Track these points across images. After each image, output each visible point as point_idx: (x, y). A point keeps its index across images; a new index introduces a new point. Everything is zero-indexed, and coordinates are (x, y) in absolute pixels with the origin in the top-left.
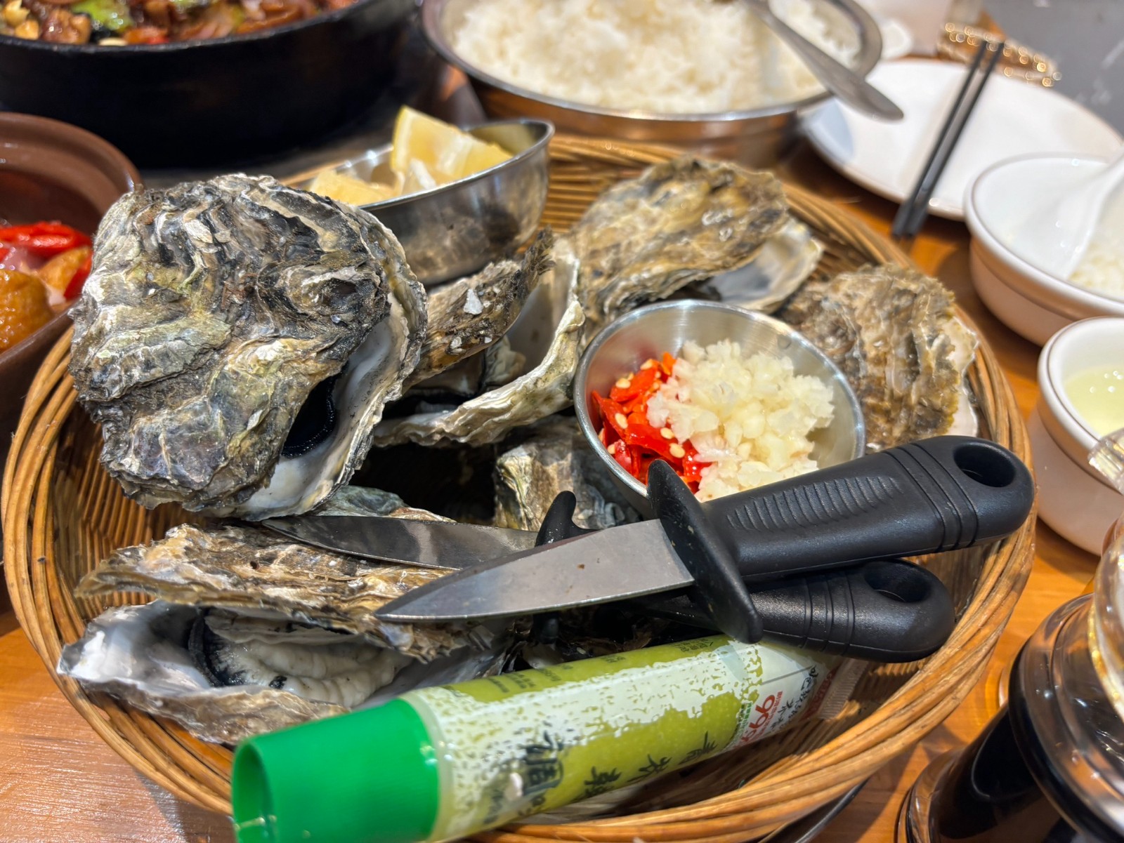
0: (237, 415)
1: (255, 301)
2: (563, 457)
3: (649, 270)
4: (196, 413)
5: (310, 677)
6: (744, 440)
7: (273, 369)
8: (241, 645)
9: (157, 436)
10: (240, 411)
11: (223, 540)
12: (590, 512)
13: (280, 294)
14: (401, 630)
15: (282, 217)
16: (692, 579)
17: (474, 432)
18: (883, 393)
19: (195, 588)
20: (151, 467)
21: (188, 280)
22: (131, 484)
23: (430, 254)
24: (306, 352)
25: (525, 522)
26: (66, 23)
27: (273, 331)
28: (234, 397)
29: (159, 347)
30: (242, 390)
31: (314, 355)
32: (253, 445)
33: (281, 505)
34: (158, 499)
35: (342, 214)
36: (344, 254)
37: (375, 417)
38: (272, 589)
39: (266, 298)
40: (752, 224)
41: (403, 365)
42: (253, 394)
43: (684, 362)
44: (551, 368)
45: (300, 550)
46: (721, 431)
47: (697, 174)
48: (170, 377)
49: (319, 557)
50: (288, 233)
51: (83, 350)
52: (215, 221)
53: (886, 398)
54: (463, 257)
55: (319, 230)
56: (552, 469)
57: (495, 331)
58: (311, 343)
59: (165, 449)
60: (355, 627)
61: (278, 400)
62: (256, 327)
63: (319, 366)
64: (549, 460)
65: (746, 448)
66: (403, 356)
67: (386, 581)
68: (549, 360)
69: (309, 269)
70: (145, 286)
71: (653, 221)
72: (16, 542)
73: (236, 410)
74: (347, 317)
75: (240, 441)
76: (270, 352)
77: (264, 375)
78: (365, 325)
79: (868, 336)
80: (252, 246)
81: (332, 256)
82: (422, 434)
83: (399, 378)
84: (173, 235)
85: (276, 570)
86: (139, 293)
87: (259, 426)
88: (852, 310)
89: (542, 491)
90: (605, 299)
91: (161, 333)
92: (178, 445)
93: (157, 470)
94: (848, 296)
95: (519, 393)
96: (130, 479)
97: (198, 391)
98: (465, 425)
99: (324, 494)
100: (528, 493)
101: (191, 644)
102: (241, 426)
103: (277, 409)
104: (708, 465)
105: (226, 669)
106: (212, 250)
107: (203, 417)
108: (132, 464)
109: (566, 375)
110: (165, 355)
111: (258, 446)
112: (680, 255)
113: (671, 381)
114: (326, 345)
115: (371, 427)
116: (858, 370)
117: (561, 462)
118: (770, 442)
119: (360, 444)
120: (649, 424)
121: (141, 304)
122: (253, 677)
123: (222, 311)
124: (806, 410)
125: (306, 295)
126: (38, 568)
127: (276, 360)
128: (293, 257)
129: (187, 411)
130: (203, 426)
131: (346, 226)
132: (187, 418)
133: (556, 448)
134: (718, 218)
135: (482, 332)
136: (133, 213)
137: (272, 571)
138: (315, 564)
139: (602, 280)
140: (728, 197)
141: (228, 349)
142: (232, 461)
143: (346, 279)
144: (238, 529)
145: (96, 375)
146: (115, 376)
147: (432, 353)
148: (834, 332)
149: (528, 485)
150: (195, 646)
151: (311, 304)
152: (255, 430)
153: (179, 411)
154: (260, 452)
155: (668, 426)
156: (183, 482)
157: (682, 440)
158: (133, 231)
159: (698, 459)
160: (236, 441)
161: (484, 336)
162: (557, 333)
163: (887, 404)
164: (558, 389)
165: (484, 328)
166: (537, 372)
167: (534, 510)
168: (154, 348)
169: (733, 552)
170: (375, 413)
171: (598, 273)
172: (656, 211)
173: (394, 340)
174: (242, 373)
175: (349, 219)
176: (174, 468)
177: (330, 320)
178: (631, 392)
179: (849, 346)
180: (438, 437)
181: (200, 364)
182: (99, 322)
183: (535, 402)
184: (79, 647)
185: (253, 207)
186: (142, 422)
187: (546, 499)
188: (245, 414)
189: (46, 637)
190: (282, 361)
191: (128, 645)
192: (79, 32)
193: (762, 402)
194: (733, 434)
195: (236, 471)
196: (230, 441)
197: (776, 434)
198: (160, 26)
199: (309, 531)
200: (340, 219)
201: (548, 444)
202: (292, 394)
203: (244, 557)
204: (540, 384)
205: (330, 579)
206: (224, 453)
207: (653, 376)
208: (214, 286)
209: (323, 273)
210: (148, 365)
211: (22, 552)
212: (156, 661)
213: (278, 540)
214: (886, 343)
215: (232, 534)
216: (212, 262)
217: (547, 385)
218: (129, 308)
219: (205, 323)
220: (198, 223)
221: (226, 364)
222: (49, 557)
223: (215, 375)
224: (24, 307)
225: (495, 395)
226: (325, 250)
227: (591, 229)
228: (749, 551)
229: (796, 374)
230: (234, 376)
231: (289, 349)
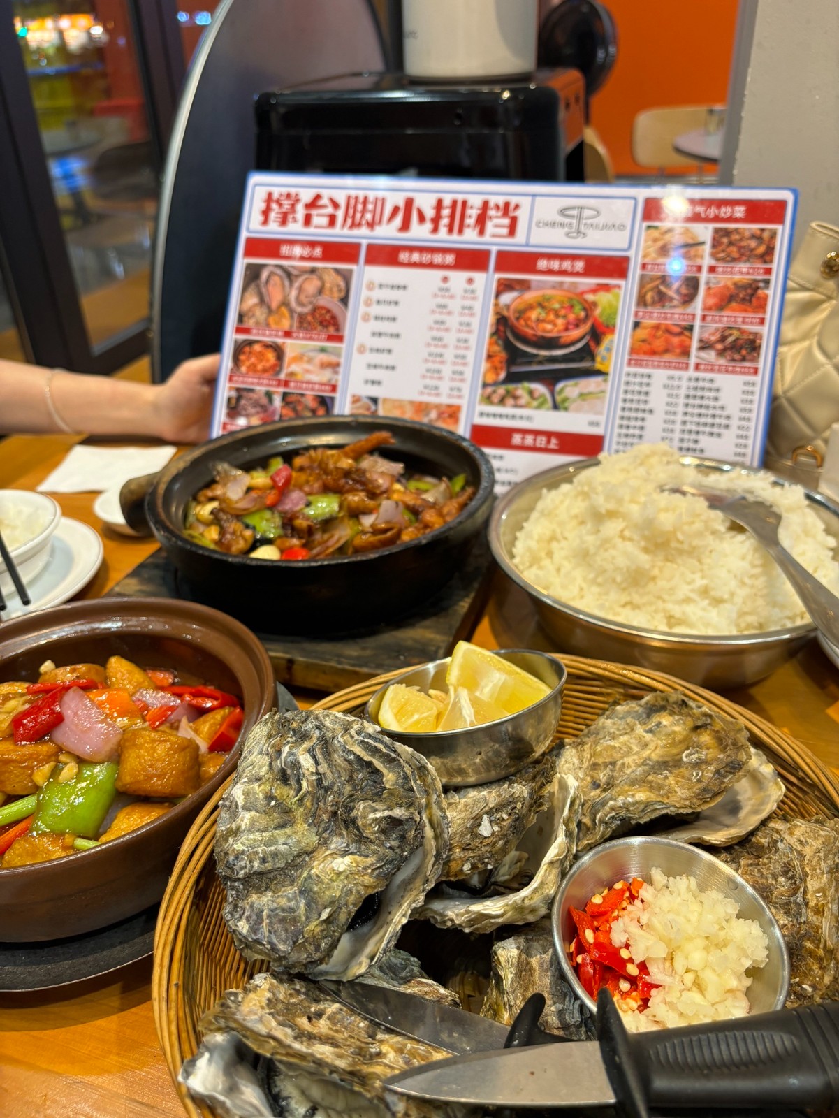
0: (314, 906)
1: (336, 820)
2: (545, 952)
3: (633, 796)
4: (289, 900)
5: (334, 1110)
6: (688, 971)
7: (342, 877)
8: (292, 1077)
9: (262, 911)
10: (317, 903)
11: (292, 991)
12: (560, 1006)
13: (354, 820)
14: (399, 1099)
15: (362, 759)
16: (612, 1100)
17: (476, 926)
18: (820, 941)
19: (272, 1042)
20: (255, 933)
21: (296, 799)
22: (240, 941)
23: (464, 766)
24: (365, 868)
25: (507, 1007)
26: (238, 533)
27: (345, 845)
28: (315, 893)
29: (273, 848)
30: (320, 889)
31: (369, 871)
32: (322, 931)
33: (333, 970)
34: (256, 955)
35: (402, 761)
36: (399, 792)
37: (404, 918)
38: (318, 1046)
39: (345, 821)
40: (717, 772)
41: (427, 881)
42: (327, 893)
43: (649, 888)
44: (536, 890)
45: (341, 1010)
46: (671, 958)
47: (685, 710)
48: (276, 870)
49: (353, 1018)
50: (365, 771)
51: (225, 838)
52: (319, 756)
53: (821, 946)
54: (488, 770)
55: (385, 771)
56: (534, 961)
57: (496, 860)
58: (369, 861)
59: (266, 921)
60: (369, 1091)
61: (342, 902)
62: (335, 839)
63: (372, 880)
64: (533, 952)
65: (689, 978)
66: (428, 873)
67: (395, 1051)
68: (535, 883)
69: (374, 805)
70: (269, 797)
71: (645, 745)
72: (161, 965)
73: (314, 903)
74: (395, 843)
75: (313, 927)
76: (342, 864)
77: (336, 880)
78: (406, 853)
79: (812, 884)
80: (340, 777)
81: (391, 793)
82: (438, 918)
83: (423, 891)
84: (292, 762)
85: (323, 1026)
86: (263, 803)
87: (328, 918)
88: (801, 855)
89: (524, 981)
90: (597, 812)
91: (275, 838)
92: (274, 921)
93: (259, 936)
94: (801, 842)
95: (511, 905)
96: (240, 937)
97: (292, 883)
98: (470, 921)
99: (363, 970)
100: (512, 983)
101: (259, 1068)
102: (315, 916)
103: (341, 908)
104: (657, 986)
105: (279, 1092)
106: (314, 778)
107: (292, 904)
108: (243, 927)
109: (548, 895)
110: (275, 855)
111: (325, 932)
112: (660, 787)
113: (637, 902)
114: (378, 865)
115: (400, 926)
116: (800, 914)
117: (543, 956)
118: (709, 977)
119: (391, 938)
120: (611, 944)
121: (265, 811)
122: (296, 1103)
123: (315, 825)
124: (743, 952)
125: (370, 825)
126: (173, 990)
127: (344, 871)
128: (365, 790)
129: (282, 897)
130: (292, 910)
131: (403, 771)
132: (283, 902)
133: (541, 942)
134: (694, 758)
135: (486, 860)
136: (269, 737)
137: (321, 1026)
138: (350, 1023)
139: (598, 791)
140: (705, 738)
141: (315, 854)
142: (306, 940)
143: (398, 817)
144: (302, 983)
145: (231, 858)
146: (242, 863)
147: (451, 864)
148: (785, 873)
149: (513, 975)
150: (261, 1072)
151: (372, 832)
152: (325, 921)
153: (279, 896)
154: (326, 937)
155: (627, 946)
156: (274, 949)
157: (638, 960)
158: (267, 754)
159: (648, 979)
160: (312, 926)
161: (487, 863)
162: (543, 864)
163: (821, 952)
164: (541, 904)
165: (488, 858)
166: (525, 892)
167: (515, 998)
168: (269, 849)
169: (645, 1083)
170: (404, 915)
171: (596, 785)
172: (648, 736)
173: (425, 855)
174: (322, 877)
175: (405, 765)
176: (269, 937)
177: (383, 844)
178: (602, 909)
179: (795, 891)
180: (449, 924)
181: (296, 863)
182: (238, 820)
183: (522, 912)
184: (193, 1062)
185: (345, 750)
186: (254, 897)
187: (527, 989)
188: (320, 907)
189: (172, 1046)
190: (348, 872)
191: (221, 1064)
192: (245, 540)
193: (707, 938)
194: (680, 964)
195: (309, 947)
196: (307, 925)
197: (714, 971)
198: (300, 538)
199: (349, 993)
200: (400, 765)
201: (535, 938)
202: (352, 898)
203: (303, 1010)
204: (526, 901)
205: (358, 1039)
206: (303, 933)
207: (623, 895)
208: (312, 805)
209: (383, 810)
210: (264, 860)
211: (165, 975)
212: (236, 1079)
213: (328, 997)
214: (825, 895)
215: (298, 987)
216: (313, 787)
217: (532, 902)
218: (258, 815)
219: (303, 833)
220: (308, 757)
221: (312, 868)
222: (181, 983)
223: (305, 875)
224: (184, 764)
225: (492, 904)
226: (387, 787)
227: (596, 743)
228: (661, 1083)
229: (738, 917)
230: (316, 878)
231: (354, 865)
